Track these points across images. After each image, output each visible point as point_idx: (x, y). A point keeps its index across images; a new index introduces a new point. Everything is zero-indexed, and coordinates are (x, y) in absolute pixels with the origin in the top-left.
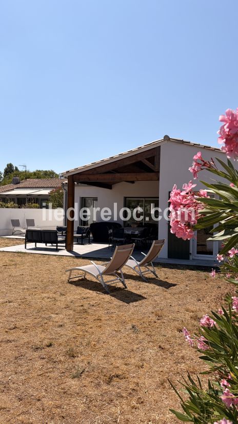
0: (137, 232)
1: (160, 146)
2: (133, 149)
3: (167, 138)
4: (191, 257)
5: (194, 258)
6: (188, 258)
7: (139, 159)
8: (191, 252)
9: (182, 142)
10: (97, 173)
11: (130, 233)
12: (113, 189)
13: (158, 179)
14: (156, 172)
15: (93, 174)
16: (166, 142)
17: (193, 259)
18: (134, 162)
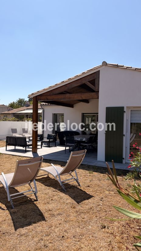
0: (84, 140)
1: (99, 70)
2: (79, 74)
3: (105, 64)
4: (124, 161)
5: (127, 161)
6: (121, 162)
7: (84, 82)
8: (124, 157)
9: (117, 66)
10: (53, 95)
11: (79, 140)
12: (74, 108)
13: (98, 98)
14: (97, 92)
15: (50, 95)
16: (104, 67)
17: (126, 163)
18: (79, 84)
